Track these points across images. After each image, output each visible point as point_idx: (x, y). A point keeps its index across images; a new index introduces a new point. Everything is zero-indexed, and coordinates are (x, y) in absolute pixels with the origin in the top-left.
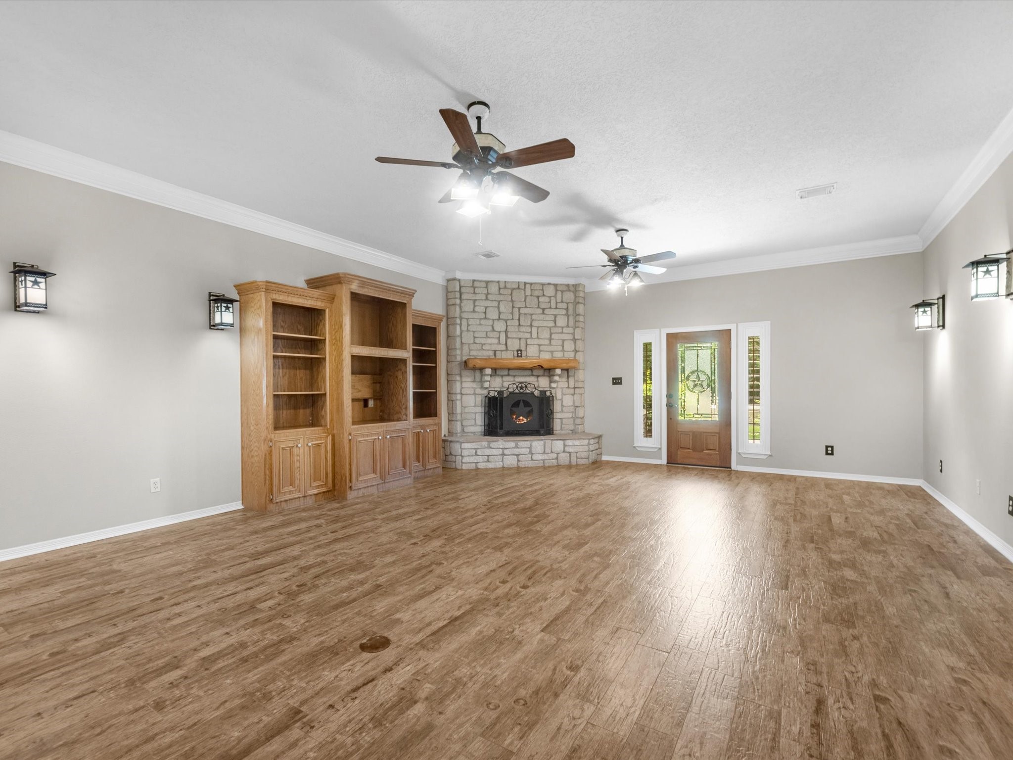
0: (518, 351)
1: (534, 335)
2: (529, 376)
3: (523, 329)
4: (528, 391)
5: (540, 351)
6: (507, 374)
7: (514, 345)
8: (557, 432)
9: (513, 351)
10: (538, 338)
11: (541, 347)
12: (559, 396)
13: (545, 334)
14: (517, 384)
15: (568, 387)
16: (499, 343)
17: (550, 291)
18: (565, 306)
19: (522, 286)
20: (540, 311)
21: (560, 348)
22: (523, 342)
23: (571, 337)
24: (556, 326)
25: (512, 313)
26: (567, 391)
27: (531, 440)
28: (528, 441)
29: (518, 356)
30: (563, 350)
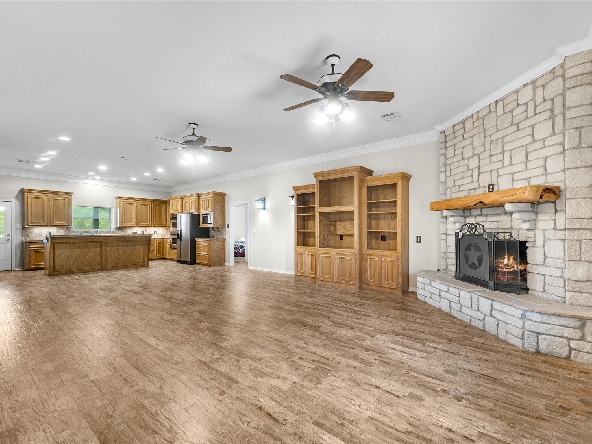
0: (489, 186)
1: (507, 162)
2: (500, 214)
3: (494, 159)
4: (476, 233)
5: (513, 181)
6: (480, 213)
7: (485, 180)
8: (537, 294)
9: (485, 187)
10: (511, 164)
11: (515, 175)
12: (539, 242)
13: (519, 157)
14: (468, 225)
15: (555, 229)
16: (472, 182)
17: (526, 95)
18: (548, 105)
19: (493, 108)
20: (514, 128)
21: (542, 170)
22: (494, 174)
23: (559, 149)
24: (534, 141)
25: (484, 145)
26: (550, 234)
27: (460, 289)
28: (457, 288)
29: (489, 191)
30: (546, 174)
